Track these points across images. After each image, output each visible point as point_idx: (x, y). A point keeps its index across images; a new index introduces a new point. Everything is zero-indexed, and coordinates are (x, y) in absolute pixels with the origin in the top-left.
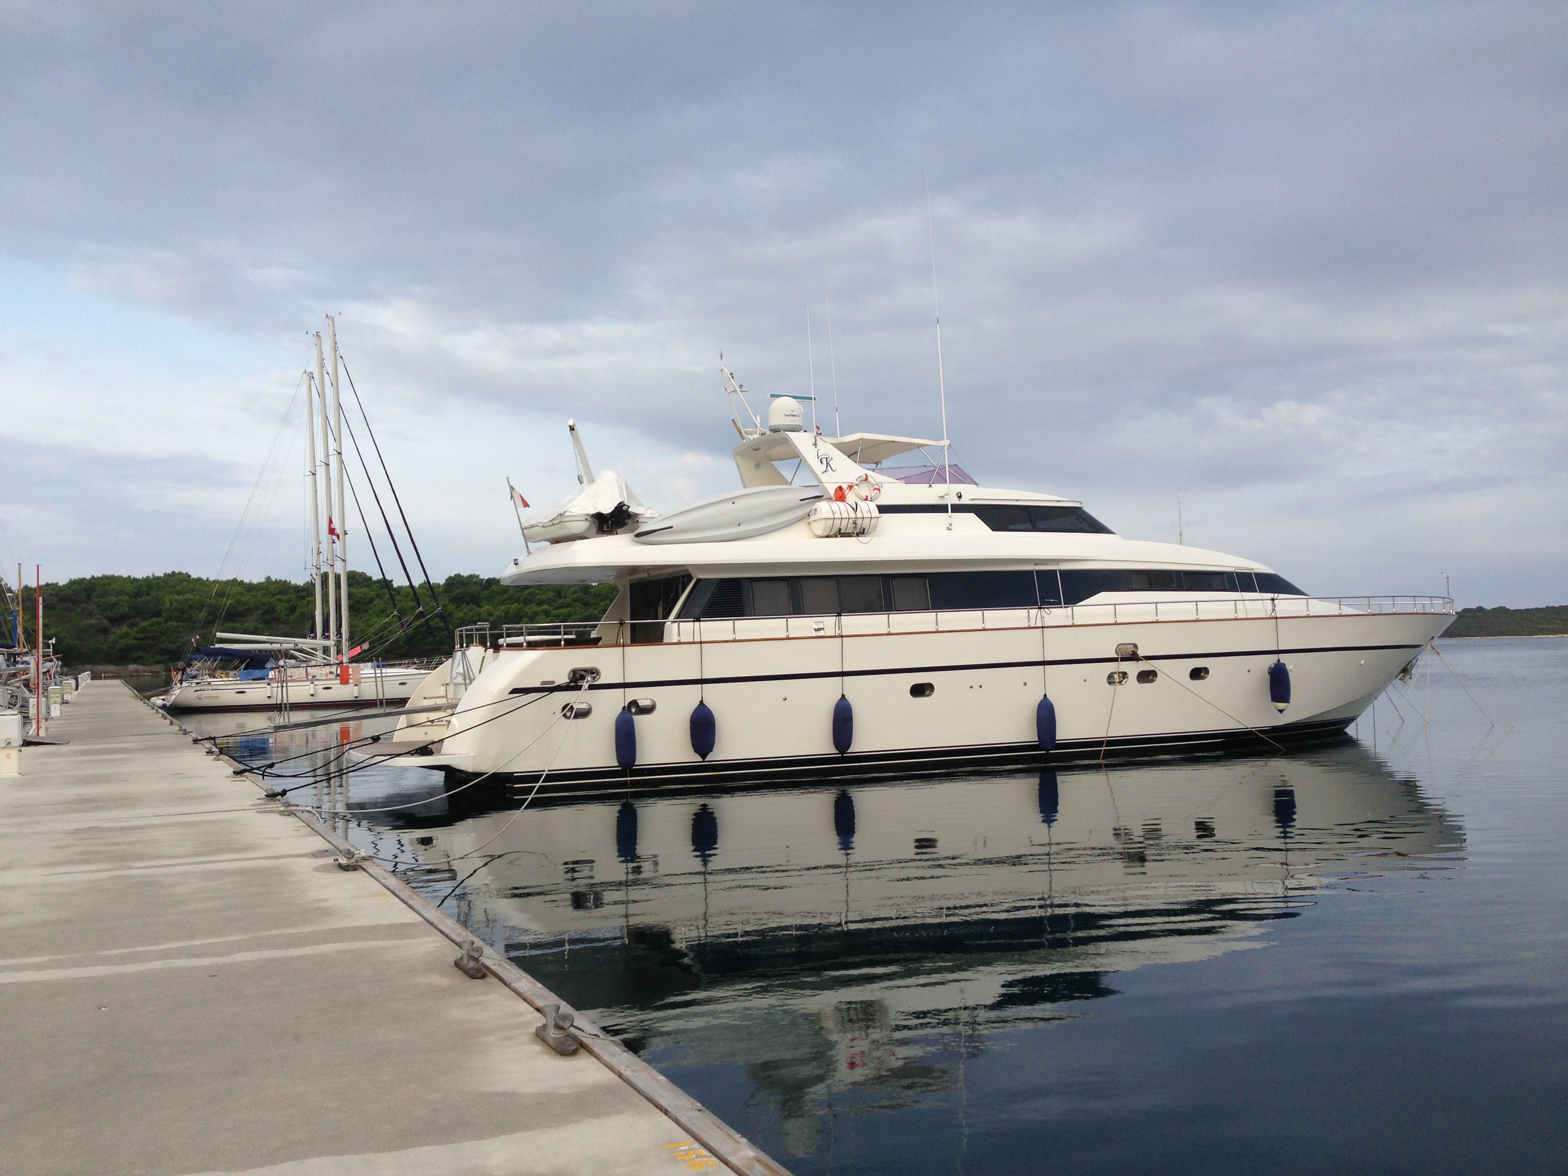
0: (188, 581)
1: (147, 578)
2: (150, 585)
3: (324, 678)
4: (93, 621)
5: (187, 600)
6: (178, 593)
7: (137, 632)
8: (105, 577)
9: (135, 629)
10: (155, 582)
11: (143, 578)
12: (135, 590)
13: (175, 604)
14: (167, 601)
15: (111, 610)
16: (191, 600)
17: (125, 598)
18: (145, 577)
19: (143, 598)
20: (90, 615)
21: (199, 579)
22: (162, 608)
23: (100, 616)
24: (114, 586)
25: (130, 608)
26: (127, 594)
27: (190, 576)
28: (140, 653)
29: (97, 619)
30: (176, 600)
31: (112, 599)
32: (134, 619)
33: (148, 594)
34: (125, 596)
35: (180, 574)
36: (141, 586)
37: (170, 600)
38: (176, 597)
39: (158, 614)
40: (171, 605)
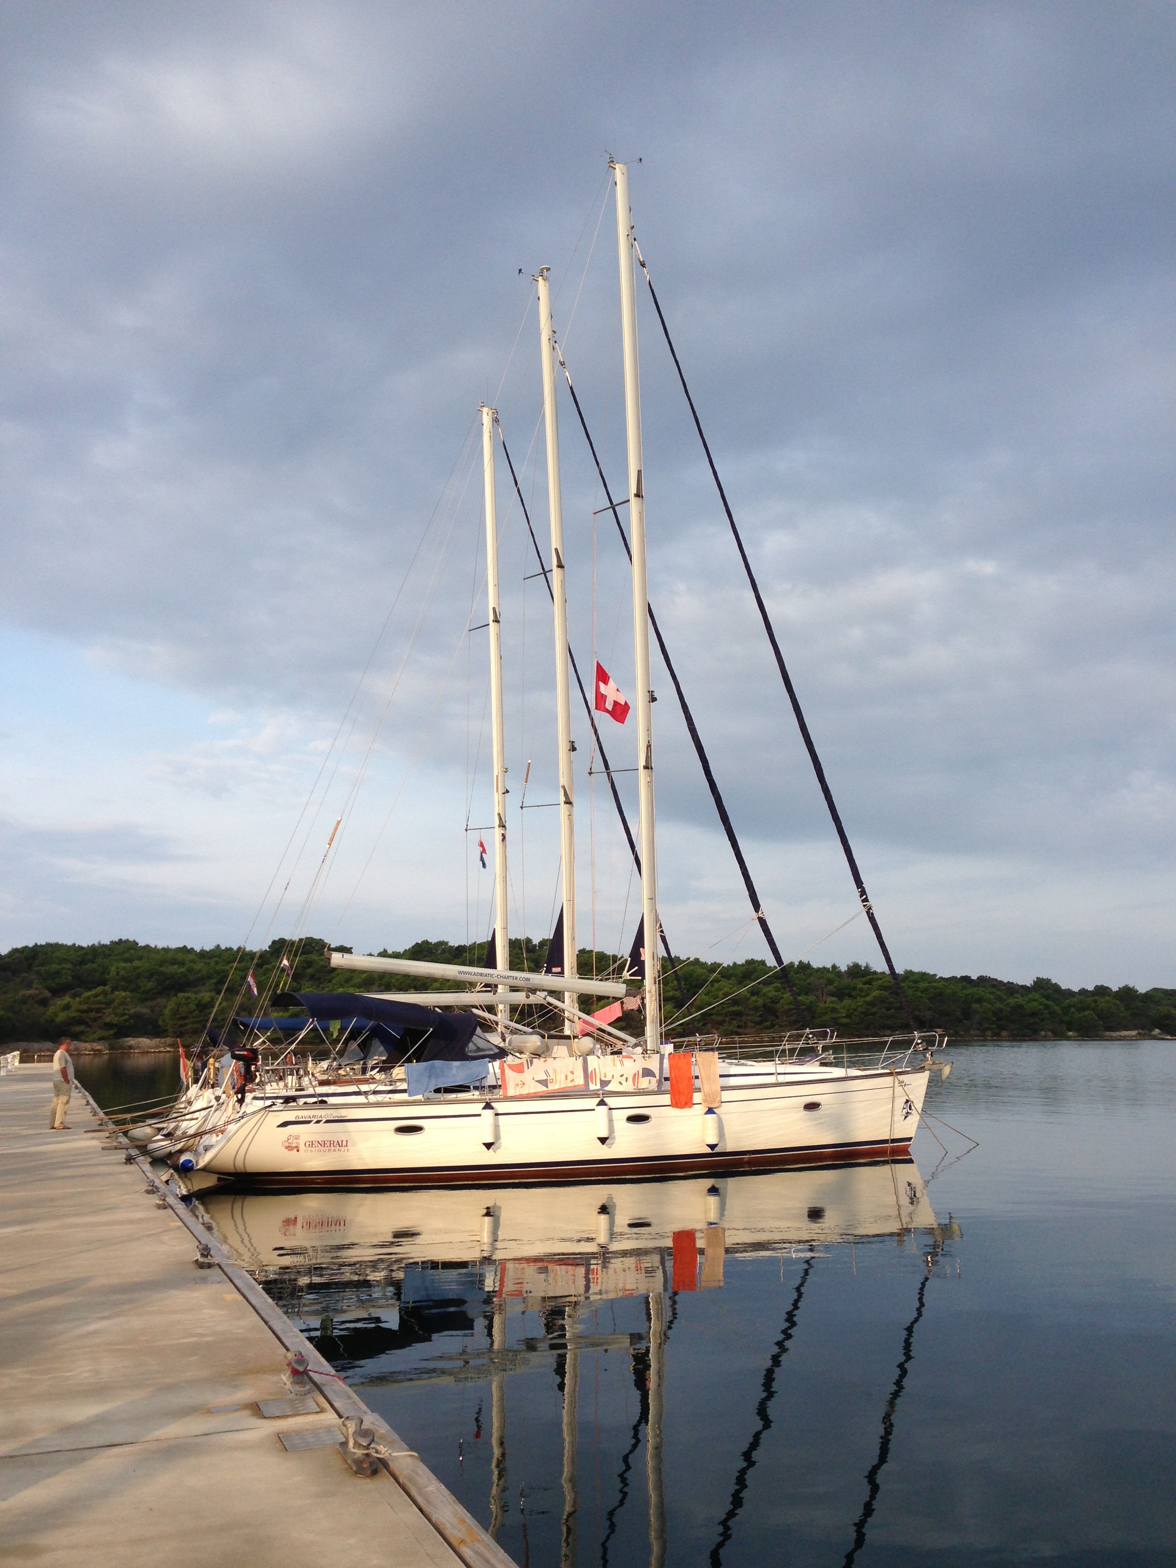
0: (135, 950)
1: (92, 946)
2: (96, 952)
3: (629, 1087)
4: (31, 992)
5: (135, 968)
6: (126, 961)
7: (80, 1003)
8: (49, 945)
9: (78, 999)
10: (100, 950)
11: (88, 946)
12: (79, 959)
13: (122, 972)
14: (113, 969)
15: (53, 979)
16: (139, 968)
17: (69, 966)
18: (90, 945)
19: (88, 966)
20: (29, 986)
21: (147, 947)
22: (107, 976)
23: (40, 986)
24: (57, 954)
25: (73, 977)
26: (72, 963)
27: (138, 944)
28: (81, 1028)
29: (36, 989)
30: (124, 968)
31: (55, 967)
32: (76, 990)
33: (93, 962)
34: (69, 964)
35: (127, 941)
36: (86, 954)
37: (118, 968)
38: (123, 965)
39: (104, 983)
40: (118, 973)
